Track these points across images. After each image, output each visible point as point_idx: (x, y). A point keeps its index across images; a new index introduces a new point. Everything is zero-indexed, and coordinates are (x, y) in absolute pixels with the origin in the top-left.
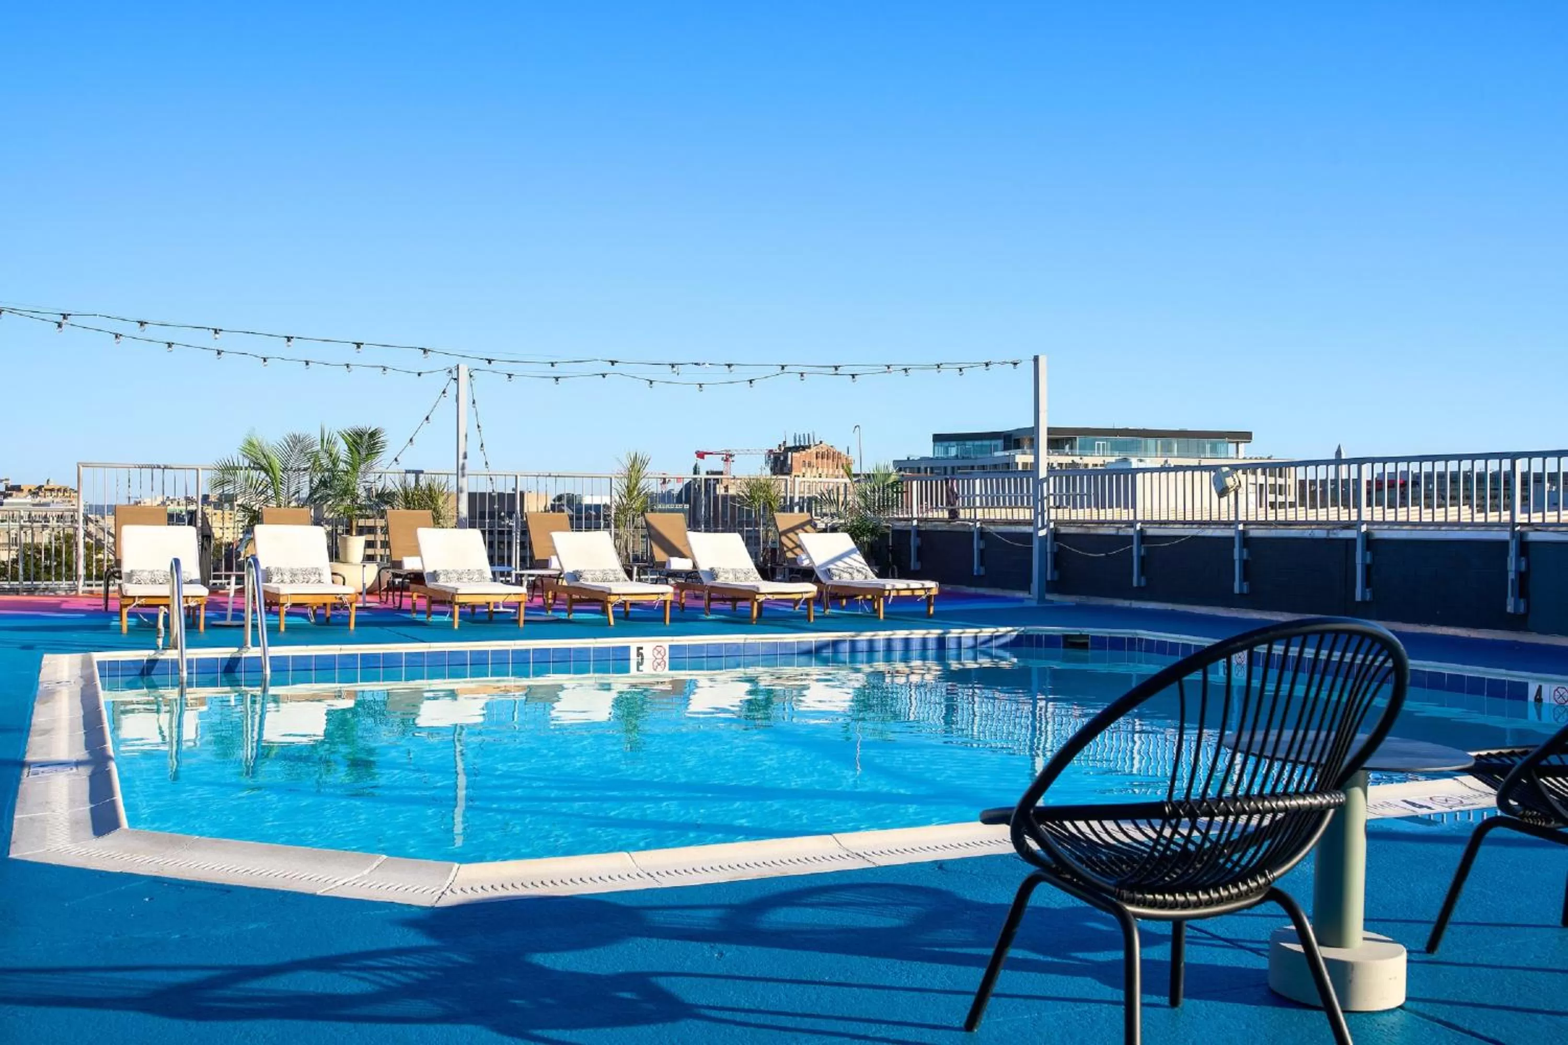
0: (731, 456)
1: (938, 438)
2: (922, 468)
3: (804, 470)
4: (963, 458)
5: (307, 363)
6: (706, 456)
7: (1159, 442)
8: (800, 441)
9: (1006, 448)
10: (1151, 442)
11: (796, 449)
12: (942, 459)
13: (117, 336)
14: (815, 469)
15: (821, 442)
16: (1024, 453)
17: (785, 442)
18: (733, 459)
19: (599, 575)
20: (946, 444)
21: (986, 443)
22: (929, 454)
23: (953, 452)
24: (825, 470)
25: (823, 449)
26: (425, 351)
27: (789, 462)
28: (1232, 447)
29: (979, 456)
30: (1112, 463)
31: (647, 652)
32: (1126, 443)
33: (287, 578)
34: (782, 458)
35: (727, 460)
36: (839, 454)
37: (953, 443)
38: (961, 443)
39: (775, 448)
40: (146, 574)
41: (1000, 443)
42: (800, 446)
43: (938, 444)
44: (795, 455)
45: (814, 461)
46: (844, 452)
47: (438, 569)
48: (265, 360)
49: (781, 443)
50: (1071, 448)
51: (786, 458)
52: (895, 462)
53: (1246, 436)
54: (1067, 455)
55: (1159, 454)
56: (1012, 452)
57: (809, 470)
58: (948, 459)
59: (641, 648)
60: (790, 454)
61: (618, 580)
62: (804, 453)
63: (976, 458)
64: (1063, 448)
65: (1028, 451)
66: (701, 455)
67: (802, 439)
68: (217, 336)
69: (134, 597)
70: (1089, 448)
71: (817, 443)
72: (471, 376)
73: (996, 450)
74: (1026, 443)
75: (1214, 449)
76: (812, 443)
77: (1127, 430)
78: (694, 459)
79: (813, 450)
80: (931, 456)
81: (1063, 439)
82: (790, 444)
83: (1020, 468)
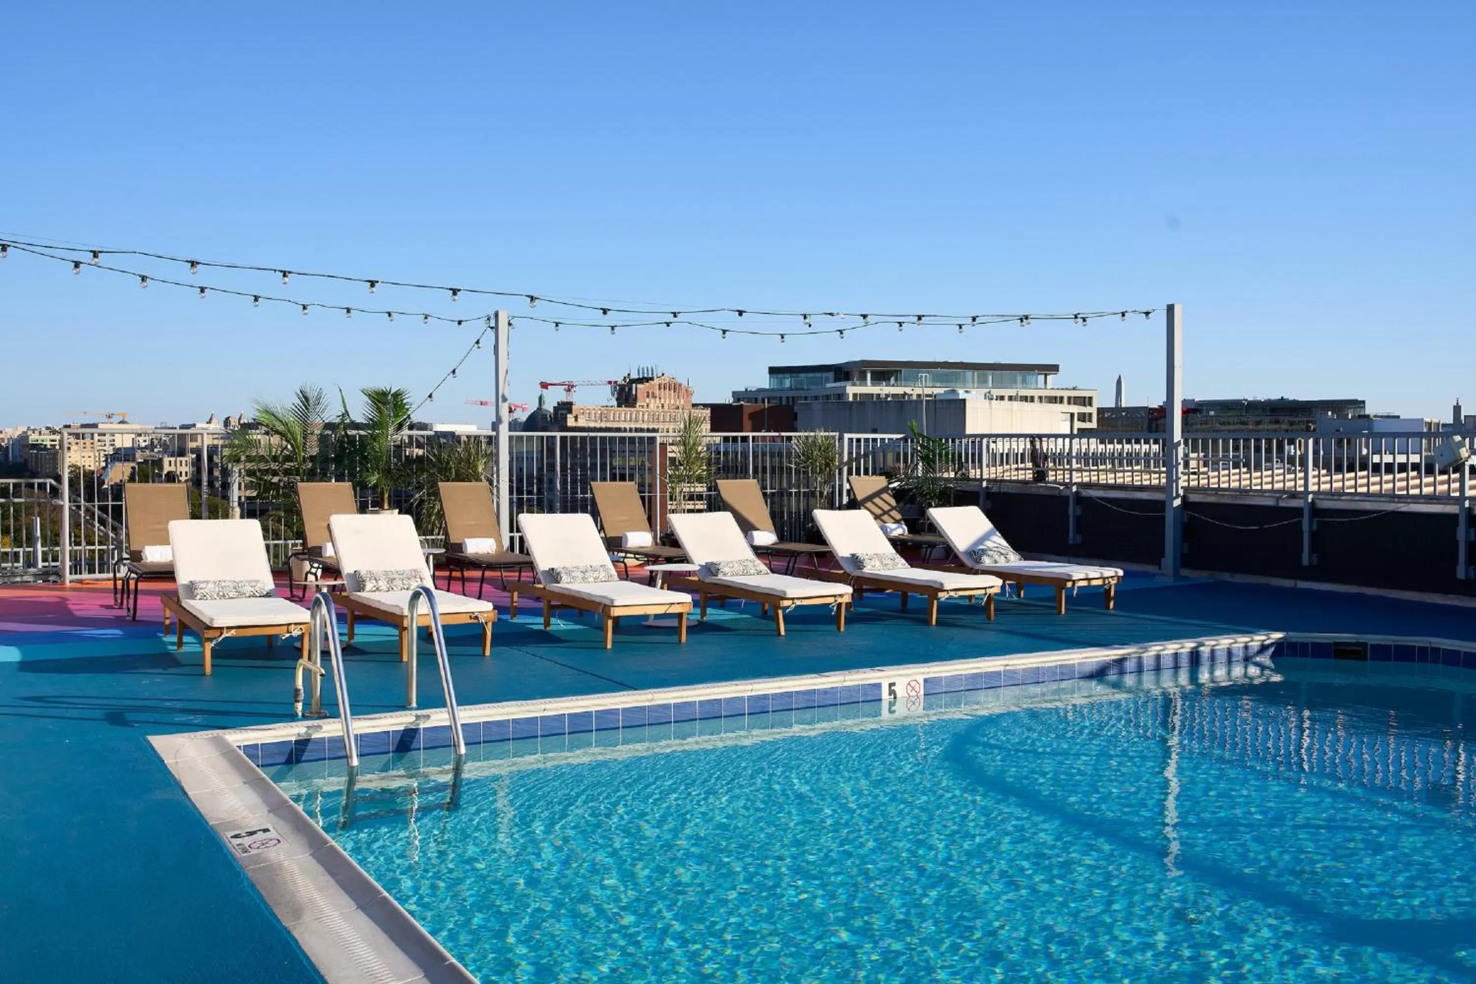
0: (573, 386)
1: (773, 371)
2: (760, 398)
3: (648, 401)
4: (797, 389)
5: (348, 310)
6: (549, 387)
7: (976, 374)
8: (643, 373)
9: (836, 380)
10: (969, 374)
11: (640, 381)
12: (778, 390)
13: (144, 278)
14: (658, 399)
15: (663, 375)
16: (854, 385)
17: (629, 375)
18: (574, 389)
19: (737, 568)
20: (781, 376)
21: (818, 375)
22: (766, 386)
23: (787, 383)
24: (668, 400)
25: (665, 380)
26: (532, 299)
27: (634, 392)
28: (1041, 378)
29: (812, 387)
30: (941, 394)
31: (900, 690)
32: (946, 375)
33: (383, 584)
34: (627, 389)
35: (569, 390)
36: (680, 385)
37: (788, 375)
38: (794, 375)
39: (620, 381)
40: (211, 586)
41: (831, 375)
42: (644, 378)
43: (775, 376)
44: (640, 386)
45: (657, 392)
46: (685, 384)
47: (555, 567)
48: (305, 308)
49: (626, 375)
50: (896, 380)
51: (630, 389)
52: (734, 393)
53: (1054, 368)
54: (893, 386)
55: (976, 385)
56: (842, 384)
57: (653, 401)
58: (783, 390)
59: (893, 684)
60: (634, 385)
61: (759, 573)
62: (647, 384)
63: (808, 390)
64: (889, 380)
65: (858, 383)
66: (544, 385)
67: (645, 371)
68: (286, 279)
69: (221, 628)
70: (913, 380)
71: (660, 375)
72: (510, 324)
73: (827, 381)
74: (856, 376)
75: (1024, 381)
76: (655, 375)
77: (946, 362)
78: (539, 390)
79: (656, 381)
80: (767, 387)
81: (888, 372)
82: (634, 376)
83: (851, 399)
